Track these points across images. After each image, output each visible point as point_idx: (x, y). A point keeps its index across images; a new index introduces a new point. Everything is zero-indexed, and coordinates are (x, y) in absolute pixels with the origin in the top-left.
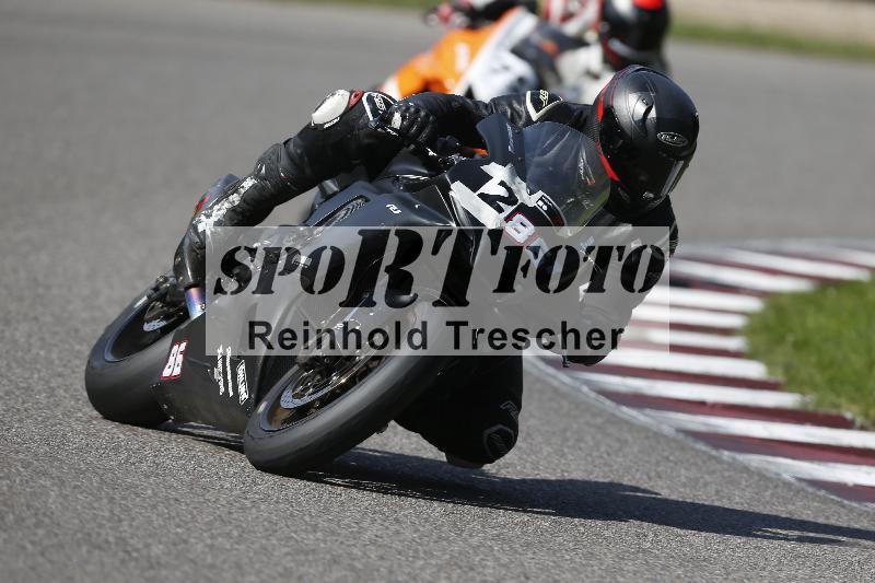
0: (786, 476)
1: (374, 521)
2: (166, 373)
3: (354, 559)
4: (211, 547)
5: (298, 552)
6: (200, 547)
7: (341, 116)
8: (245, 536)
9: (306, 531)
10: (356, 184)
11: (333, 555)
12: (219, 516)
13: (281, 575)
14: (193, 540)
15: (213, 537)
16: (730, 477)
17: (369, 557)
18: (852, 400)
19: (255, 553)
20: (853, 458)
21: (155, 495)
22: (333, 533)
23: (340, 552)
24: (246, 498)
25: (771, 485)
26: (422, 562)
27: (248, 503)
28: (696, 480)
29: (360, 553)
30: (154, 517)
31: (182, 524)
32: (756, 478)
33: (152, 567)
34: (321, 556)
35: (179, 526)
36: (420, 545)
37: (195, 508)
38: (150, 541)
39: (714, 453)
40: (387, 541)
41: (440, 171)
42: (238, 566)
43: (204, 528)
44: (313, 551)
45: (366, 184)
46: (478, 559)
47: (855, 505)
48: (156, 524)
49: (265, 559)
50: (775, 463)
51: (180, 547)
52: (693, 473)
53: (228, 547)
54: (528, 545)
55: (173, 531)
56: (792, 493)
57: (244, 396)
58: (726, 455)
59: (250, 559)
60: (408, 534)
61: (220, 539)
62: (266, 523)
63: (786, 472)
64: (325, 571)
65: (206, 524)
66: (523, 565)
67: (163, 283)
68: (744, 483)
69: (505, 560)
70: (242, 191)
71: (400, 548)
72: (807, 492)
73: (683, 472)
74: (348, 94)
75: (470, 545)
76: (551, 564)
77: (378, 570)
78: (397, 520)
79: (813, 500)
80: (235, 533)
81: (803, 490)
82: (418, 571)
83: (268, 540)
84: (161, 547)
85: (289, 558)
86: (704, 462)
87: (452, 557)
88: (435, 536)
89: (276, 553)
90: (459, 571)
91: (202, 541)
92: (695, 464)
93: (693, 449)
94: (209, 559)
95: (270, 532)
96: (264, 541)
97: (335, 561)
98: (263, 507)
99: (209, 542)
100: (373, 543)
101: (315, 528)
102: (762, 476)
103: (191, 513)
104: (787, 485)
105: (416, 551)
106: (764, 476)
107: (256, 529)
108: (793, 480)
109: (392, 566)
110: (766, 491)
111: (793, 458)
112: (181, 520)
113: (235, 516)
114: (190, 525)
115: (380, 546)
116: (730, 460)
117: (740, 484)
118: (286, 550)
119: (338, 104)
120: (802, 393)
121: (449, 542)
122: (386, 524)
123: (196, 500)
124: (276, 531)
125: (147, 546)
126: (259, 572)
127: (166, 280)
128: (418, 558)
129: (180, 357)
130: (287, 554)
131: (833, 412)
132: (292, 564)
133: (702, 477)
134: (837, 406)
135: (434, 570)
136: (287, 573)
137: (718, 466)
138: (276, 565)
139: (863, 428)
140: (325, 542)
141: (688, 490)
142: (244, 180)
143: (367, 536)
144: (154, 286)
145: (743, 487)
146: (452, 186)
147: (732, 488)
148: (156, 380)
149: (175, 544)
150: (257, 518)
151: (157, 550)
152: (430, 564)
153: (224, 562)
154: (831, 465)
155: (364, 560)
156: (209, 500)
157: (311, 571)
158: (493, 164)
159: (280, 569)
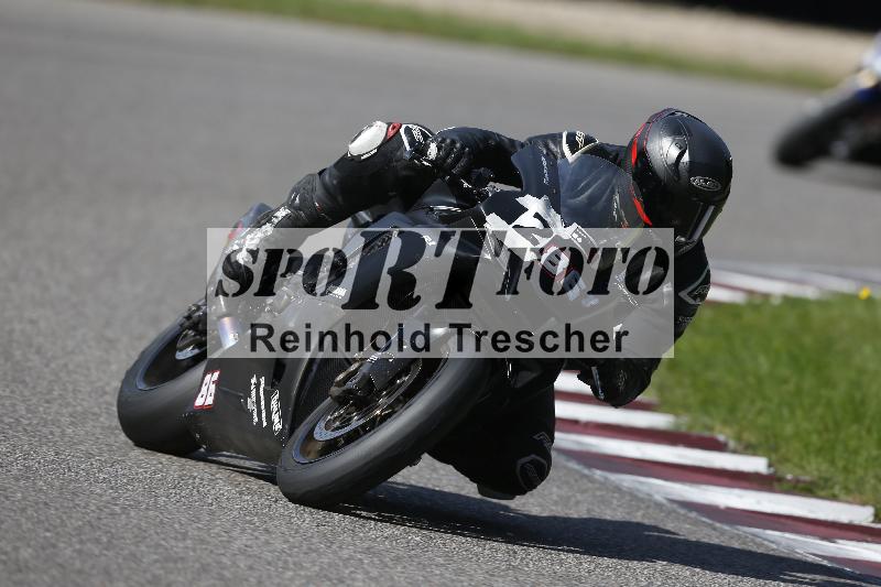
0: (658, 498)
1: (243, 530)
2: (199, 402)
3: (223, 568)
4: (80, 552)
5: (167, 560)
6: (68, 552)
7: (379, 148)
8: (115, 542)
9: (176, 539)
10: (391, 214)
11: (202, 565)
12: (89, 522)
13: (149, 582)
14: (62, 545)
15: (81, 542)
16: (602, 496)
17: (238, 567)
18: (725, 422)
19: (124, 559)
20: (726, 481)
21: (24, 498)
22: (202, 541)
23: (210, 560)
24: (116, 505)
25: (642, 506)
26: (291, 573)
27: (117, 509)
28: (569, 498)
29: (229, 563)
30: (23, 520)
31: (51, 528)
32: (628, 498)
33: (20, 571)
34: (191, 564)
35: (48, 530)
36: (290, 555)
37: (65, 513)
38: (18, 544)
39: (586, 471)
40: (256, 551)
41: (474, 203)
42: (107, 572)
43: (74, 533)
44: (182, 559)
45: (401, 215)
46: (347, 572)
47: (726, 528)
48: (24, 527)
49: (133, 565)
50: (648, 484)
51: (48, 552)
52: (565, 491)
53: (97, 552)
54: (398, 559)
55: (42, 535)
56: (663, 514)
57: (278, 426)
58: (598, 474)
59: (119, 565)
60: (279, 545)
61: (89, 545)
62: (135, 530)
63: (658, 493)
64: (194, 579)
65: (75, 529)
66: (392, 579)
67: (195, 311)
68: (615, 502)
69: (374, 573)
70: (276, 221)
71: (270, 559)
72: (679, 513)
73: (555, 489)
74: (386, 126)
75: (340, 558)
76: (421, 578)
77: (247, 580)
78: (266, 530)
79: (684, 521)
80: (105, 539)
81: (674, 511)
82: (287, 582)
83: (138, 546)
84: (30, 550)
85: (158, 565)
86: (576, 481)
87: (322, 569)
88: (305, 548)
89: (144, 560)
90: (329, 583)
91: (71, 545)
92: (567, 483)
93: (565, 467)
94: (78, 564)
95: (139, 539)
96: (133, 548)
97: (205, 569)
98: (132, 514)
99: (78, 547)
100: (242, 552)
101: (185, 536)
102: (633, 497)
103: (60, 518)
104: (659, 505)
105: (286, 562)
106: (636, 497)
107: (125, 535)
108: (665, 502)
109: (261, 576)
110: (637, 511)
111: (666, 479)
112: (50, 525)
113: (105, 521)
114: (59, 529)
115: (250, 556)
116: (602, 480)
117: (612, 503)
118: (156, 557)
119: (376, 135)
120: (676, 415)
121: (319, 555)
122: (256, 534)
123: (66, 504)
124: (145, 538)
125: (16, 549)
126: (127, 579)
127: (199, 308)
128: (288, 569)
129: (213, 387)
130: (156, 561)
131: (707, 434)
132: (161, 572)
133: (575, 496)
134: (711, 429)
135: (304, 581)
136: (156, 580)
137: (590, 485)
138: (145, 572)
139: (735, 452)
140: (194, 550)
141: (559, 509)
142: (278, 209)
143: (237, 545)
144: (186, 314)
145: (614, 506)
146: (487, 218)
147: (603, 507)
148: (189, 409)
149: (43, 548)
150: (127, 524)
151: (26, 553)
152: (299, 575)
153: (93, 567)
154: (704, 487)
155: (232, 570)
156: (78, 505)
157: (180, 579)
158: (528, 196)
159: (148, 576)
